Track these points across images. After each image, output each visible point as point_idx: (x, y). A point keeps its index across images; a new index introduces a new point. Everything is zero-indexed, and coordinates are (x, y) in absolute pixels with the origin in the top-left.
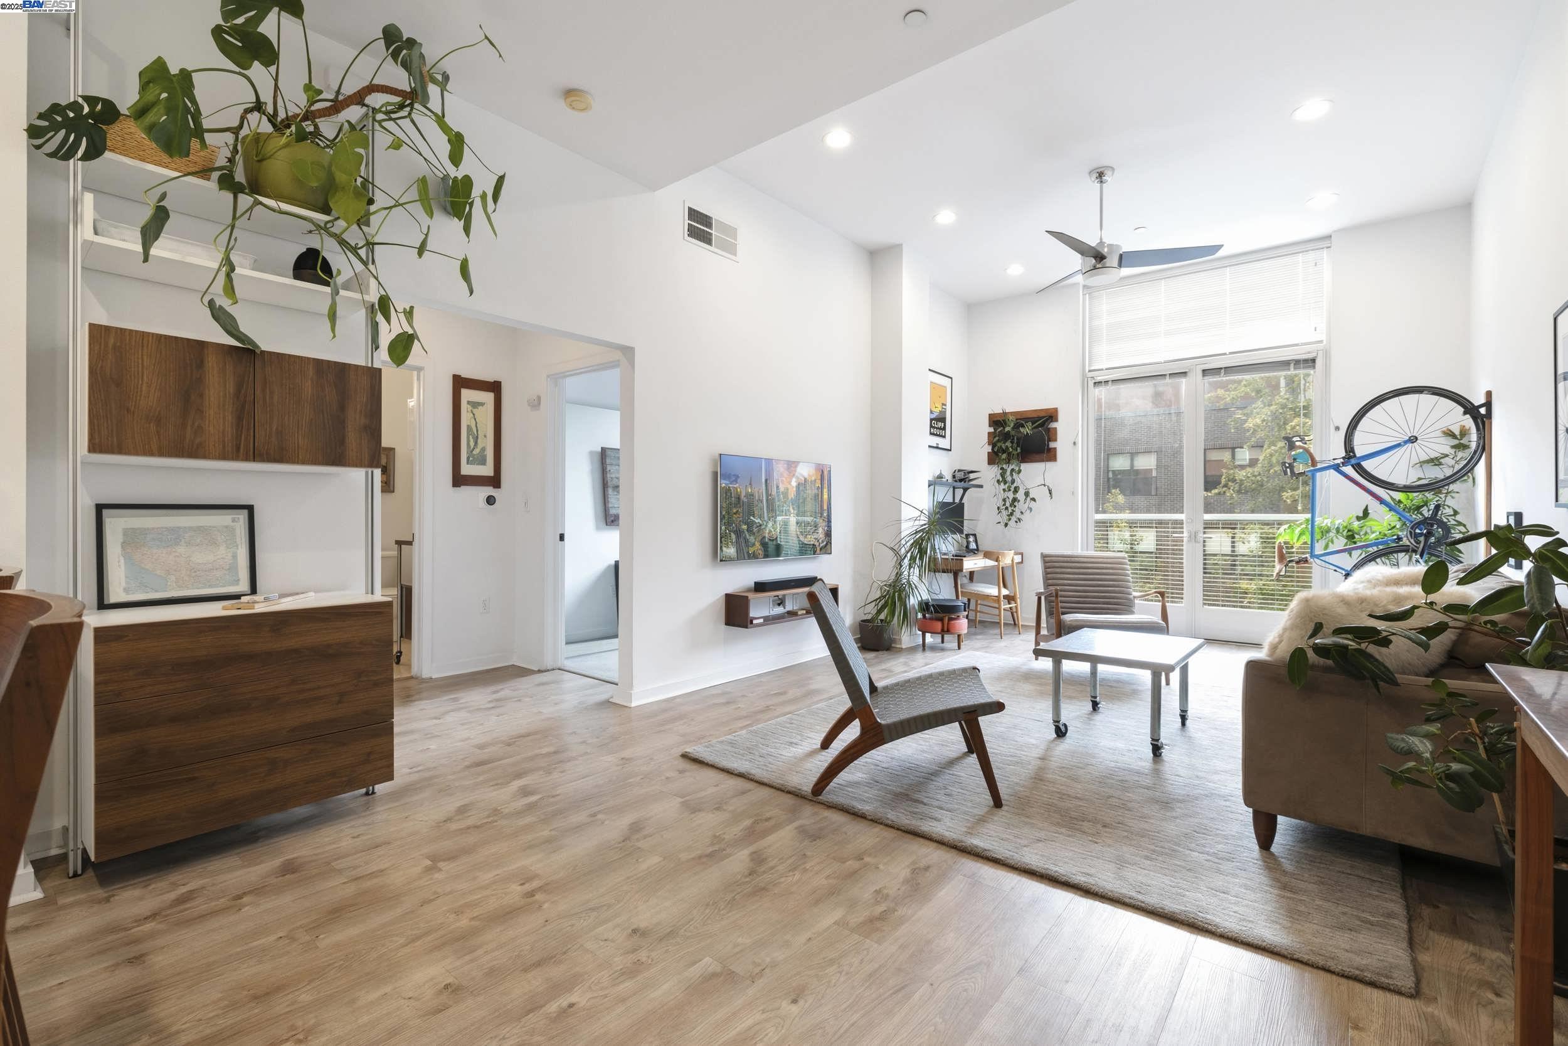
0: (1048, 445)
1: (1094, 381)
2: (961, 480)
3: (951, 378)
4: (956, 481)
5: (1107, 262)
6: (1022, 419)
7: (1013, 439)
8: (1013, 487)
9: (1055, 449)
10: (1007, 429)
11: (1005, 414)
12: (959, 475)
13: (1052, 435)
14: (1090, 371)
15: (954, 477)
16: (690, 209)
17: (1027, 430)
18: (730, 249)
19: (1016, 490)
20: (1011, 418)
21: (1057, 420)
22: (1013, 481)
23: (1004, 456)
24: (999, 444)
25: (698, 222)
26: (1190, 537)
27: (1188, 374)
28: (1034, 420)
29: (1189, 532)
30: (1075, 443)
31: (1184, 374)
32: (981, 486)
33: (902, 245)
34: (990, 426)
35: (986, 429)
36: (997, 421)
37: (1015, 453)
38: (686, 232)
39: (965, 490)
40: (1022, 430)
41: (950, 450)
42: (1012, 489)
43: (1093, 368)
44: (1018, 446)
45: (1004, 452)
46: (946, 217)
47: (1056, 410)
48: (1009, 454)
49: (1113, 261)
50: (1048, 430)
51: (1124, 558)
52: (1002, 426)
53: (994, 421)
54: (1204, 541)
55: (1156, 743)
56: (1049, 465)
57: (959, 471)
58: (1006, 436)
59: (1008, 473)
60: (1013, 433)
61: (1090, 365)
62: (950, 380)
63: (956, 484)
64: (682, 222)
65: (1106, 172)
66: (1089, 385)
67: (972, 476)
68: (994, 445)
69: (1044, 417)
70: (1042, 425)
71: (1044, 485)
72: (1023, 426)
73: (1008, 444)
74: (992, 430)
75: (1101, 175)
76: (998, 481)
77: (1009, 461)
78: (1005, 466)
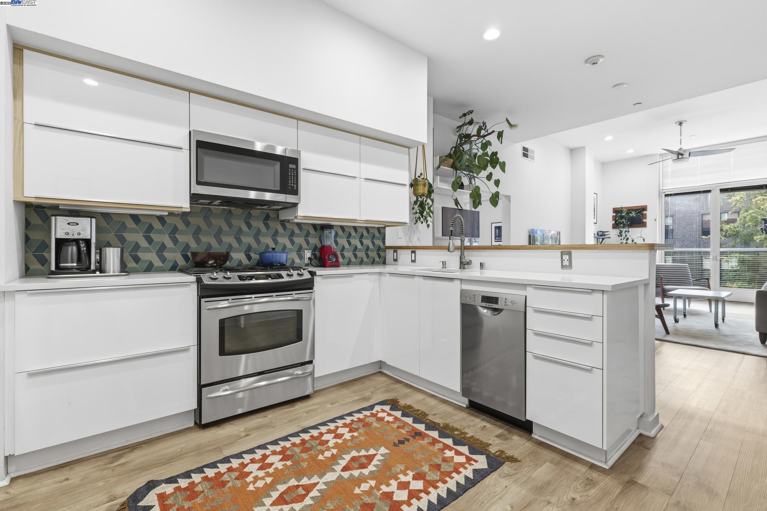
0: (643, 221)
1: (665, 194)
2: (601, 235)
3: (597, 194)
4: (599, 236)
5: (684, 156)
6: (630, 210)
7: (626, 218)
8: (626, 238)
9: (646, 222)
10: (623, 214)
11: (622, 208)
12: (600, 233)
13: (645, 216)
14: (662, 190)
15: (598, 234)
16: (523, 147)
17: (633, 214)
18: (533, 158)
19: (627, 239)
20: (625, 210)
21: (646, 210)
22: (626, 236)
23: (622, 225)
24: (619, 221)
25: (525, 151)
26: (713, 258)
27: (712, 191)
28: (635, 210)
29: (713, 256)
30: (655, 220)
31: (709, 191)
32: (610, 238)
33: (585, 147)
34: (613, 213)
35: (612, 214)
36: (617, 211)
37: (627, 224)
38: (522, 155)
39: (603, 239)
40: (630, 215)
41: (596, 223)
42: (626, 239)
43: (664, 189)
44: (628, 221)
45: (621, 223)
46: (609, 138)
47: (646, 206)
48: (624, 225)
49: (686, 155)
50: (642, 214)
51: (687, 266)
52: (620, 213)
53: (615, 211)
54: (720, 260)
55: (716, 323)
56: (643, 229)
57: (600, 231)
58: (622, 217)
59: (624, 232)
60: (626, 216)
61: (662, 187)
62: (596, 195)
63: (598, 237)
64: (521, 152)
65: (683, 122)
66: (662, 196)
67: (606, 233)
68: (616, 221)
69: (640, 209)
70: (639, 212)
71: (641, 237)
72: (631, 213)
73: (624, 220)
74: (614, 214)
75: (681, 124)
76: (618, 236)
77: (624, 227)
78: (621, 229)
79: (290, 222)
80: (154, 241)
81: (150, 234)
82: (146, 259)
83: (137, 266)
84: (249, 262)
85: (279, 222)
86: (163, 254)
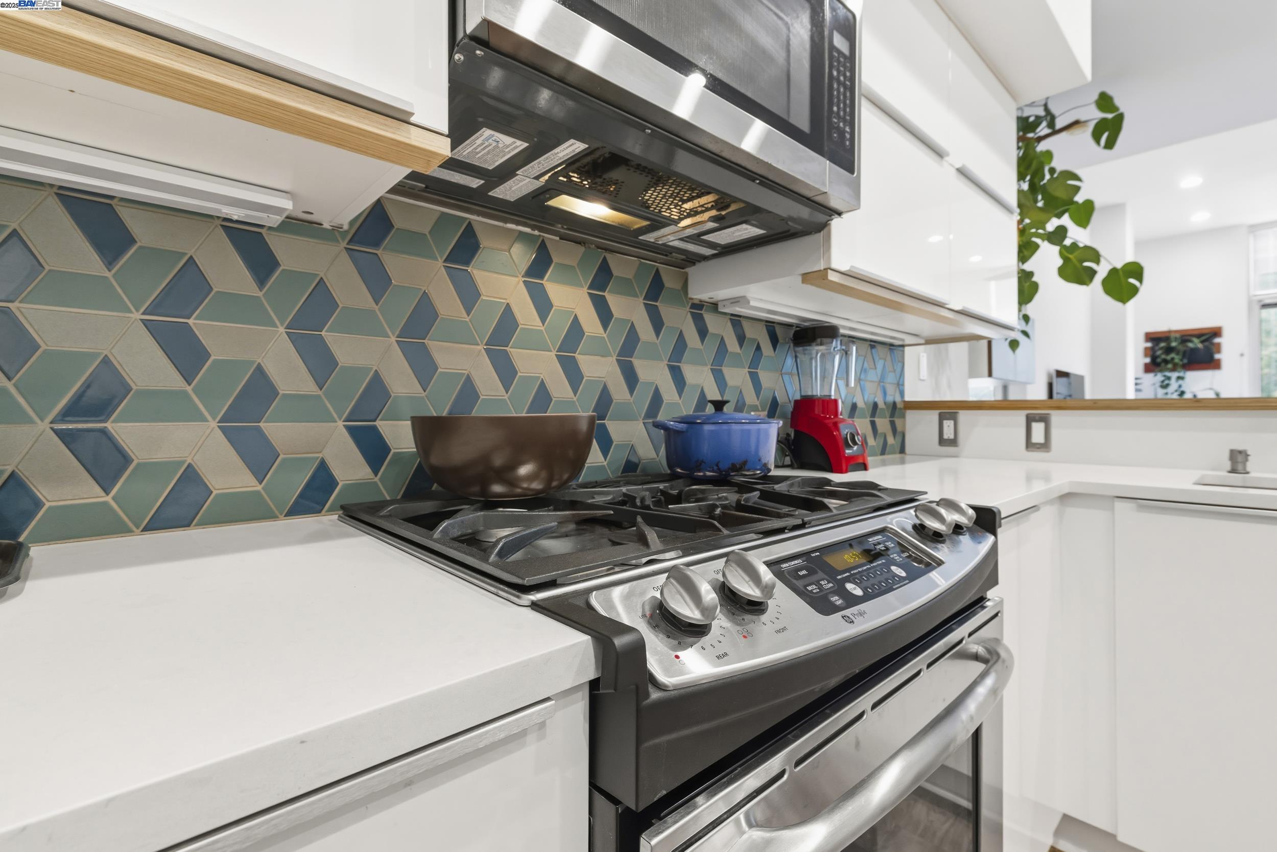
0: (1213, 356)
1: (1259, 304)
6: (1185, 336)
7: (1180, 351)
8: (1179, 390)
9: (1219, 359)
10: (1171, 344)
11: (1170, 332)
13: (1217, 348)
14: (1256, 296)
17: (1196, 344)
20: (1176, 335)
21: (1220, 336)
22: (1179, 386)
23: (1170, 366)
24: (1161, 357)
30: (1239, 355)
34: (1147, 342)
35: (1143, 344)
37: (1181, 363)
40: (1189, 344)
42: (1178, 392)
43: (1258, 293)
44: (1184, 357)
45: (1167, 362)
47: (1220, 329)
48: (1174, 364)
50: (1213, 344)
52: (1163, 342)
53: (1151, 338)
56: (1214, 372)
58: (1169, 350)
59: (1173, 379)
60: (1179, 347)
66: (1256, 307)
68: (1153, 358)
69: (1208, 334)
70: (1207, 340)
71: (1211, 389)
73: (1173, 355)
74: (1149, 345)
76: (1160, 386)
77: (1174, 370)
78: (1168, 374)
79: (720, 310)
80: (208, 355)
81: (191, 321)
82: (162, 455)
83: (108, 499)
84: (603, 459)
85: (688, 309)
86: (259, 429)
